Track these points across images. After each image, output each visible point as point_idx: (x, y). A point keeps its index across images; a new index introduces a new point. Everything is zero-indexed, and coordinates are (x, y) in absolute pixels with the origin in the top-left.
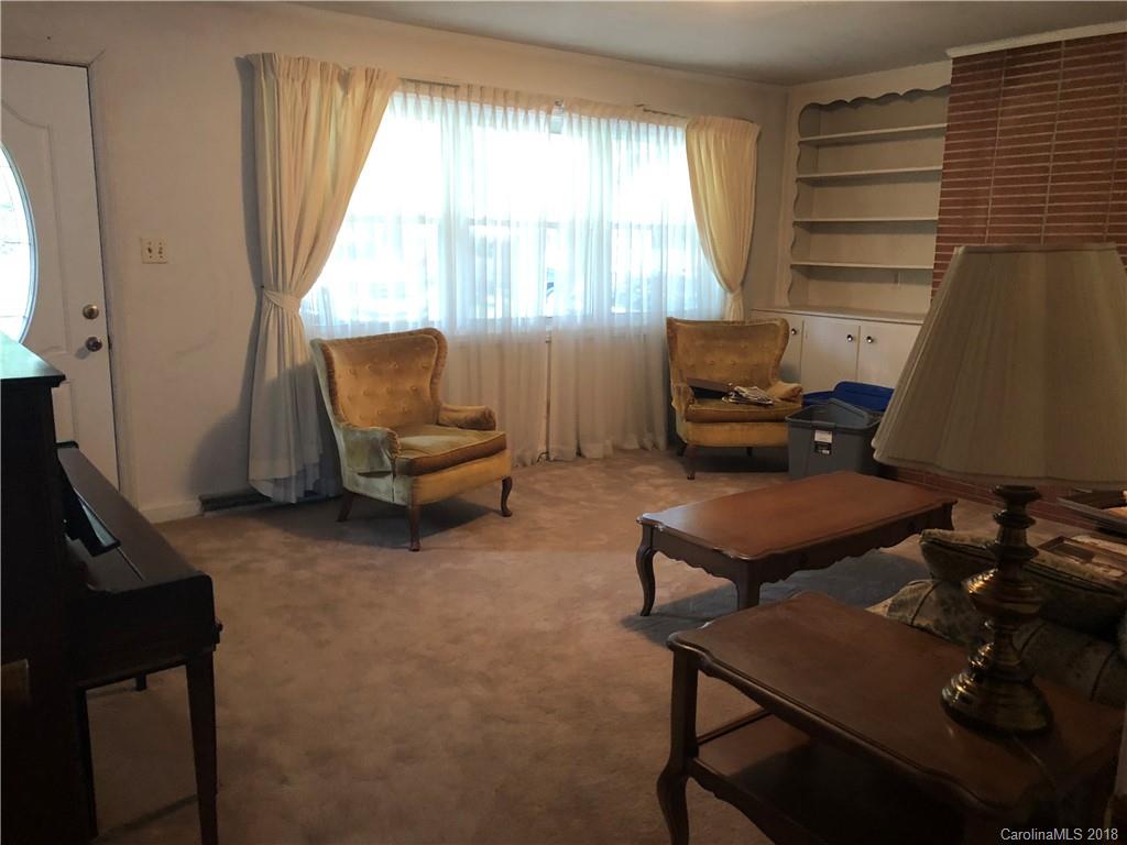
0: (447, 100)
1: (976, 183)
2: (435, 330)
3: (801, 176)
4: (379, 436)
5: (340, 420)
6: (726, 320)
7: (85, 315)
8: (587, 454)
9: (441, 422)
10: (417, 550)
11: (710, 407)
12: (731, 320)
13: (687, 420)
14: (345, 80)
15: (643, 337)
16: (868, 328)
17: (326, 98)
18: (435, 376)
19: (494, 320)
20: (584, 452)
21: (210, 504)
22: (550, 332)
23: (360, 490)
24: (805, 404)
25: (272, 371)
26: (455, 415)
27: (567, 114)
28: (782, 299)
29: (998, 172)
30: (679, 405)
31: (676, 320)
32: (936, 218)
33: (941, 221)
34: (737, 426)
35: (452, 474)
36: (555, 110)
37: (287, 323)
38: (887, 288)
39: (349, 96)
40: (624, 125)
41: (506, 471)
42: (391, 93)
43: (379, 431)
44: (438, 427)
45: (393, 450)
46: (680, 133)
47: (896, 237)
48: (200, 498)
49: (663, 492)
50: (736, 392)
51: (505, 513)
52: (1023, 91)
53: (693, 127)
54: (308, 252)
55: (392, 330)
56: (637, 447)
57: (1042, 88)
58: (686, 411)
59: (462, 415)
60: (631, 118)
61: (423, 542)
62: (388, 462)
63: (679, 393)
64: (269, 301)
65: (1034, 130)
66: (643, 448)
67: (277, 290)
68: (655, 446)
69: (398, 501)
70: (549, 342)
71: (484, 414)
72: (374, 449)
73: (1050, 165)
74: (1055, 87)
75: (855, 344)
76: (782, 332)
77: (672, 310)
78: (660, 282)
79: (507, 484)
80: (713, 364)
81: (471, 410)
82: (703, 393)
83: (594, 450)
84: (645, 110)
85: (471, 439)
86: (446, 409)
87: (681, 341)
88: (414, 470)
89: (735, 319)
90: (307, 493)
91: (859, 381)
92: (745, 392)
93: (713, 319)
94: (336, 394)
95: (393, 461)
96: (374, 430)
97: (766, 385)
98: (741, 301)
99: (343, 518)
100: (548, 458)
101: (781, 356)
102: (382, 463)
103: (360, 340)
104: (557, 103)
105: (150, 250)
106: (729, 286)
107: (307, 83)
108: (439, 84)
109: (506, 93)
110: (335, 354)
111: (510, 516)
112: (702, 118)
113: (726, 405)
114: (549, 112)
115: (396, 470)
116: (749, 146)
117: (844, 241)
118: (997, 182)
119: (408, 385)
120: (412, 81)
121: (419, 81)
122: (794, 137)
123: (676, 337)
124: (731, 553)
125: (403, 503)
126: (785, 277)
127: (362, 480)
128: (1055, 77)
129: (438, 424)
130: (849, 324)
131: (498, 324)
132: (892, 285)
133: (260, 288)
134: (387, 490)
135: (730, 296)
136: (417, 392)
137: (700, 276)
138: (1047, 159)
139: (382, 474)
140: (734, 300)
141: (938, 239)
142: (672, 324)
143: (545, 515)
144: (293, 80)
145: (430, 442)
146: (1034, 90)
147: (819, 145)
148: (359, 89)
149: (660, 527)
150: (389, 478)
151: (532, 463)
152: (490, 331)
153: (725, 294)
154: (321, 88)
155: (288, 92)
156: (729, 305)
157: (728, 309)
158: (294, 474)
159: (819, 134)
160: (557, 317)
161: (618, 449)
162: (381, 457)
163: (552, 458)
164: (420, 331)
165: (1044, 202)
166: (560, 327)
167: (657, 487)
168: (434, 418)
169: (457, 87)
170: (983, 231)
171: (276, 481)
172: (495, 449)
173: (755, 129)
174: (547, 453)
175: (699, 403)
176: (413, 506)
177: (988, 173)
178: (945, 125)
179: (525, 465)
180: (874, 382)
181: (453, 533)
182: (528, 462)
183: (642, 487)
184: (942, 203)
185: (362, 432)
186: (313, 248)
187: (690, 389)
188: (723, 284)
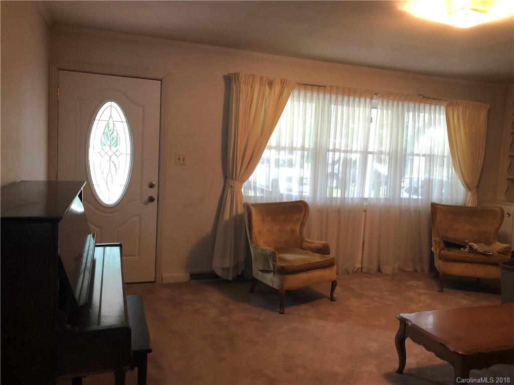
0: (320, 93)
2: (304, 202)
4: (268, 252)
5: (253, 242)
6: (467, 205)
7: (149, 186)
8: (384, 272)
9: (303, 247)
10: (283, 313)
11: (453, 253)
12: (470, 206)
13: (440, 259)
14: (271, 84)
15: (418, 212)
17: (261, 93)
18: (303, 224)
19: (336, 198)
20: (382, 270)
21: (194, 276)
22: (366, 206)
23: (259, 278)
25: (227, 216)
26: (309, 244)
27: (381, 99)
28: (501, 196)
30: (435, 249)
31: (437, 204)
34: (469, 265)
35: (304, 276)
36: (375, 97)
37: (236, 194)
39: (272, 91)
40: (412, 105)
41: (334, 277)
42: (292, 90)
43: (269, 249)
44: (302, 250)
45: (274, 260)
46: (443, 109)
48: (190, 273)
49: (423, 298)
50: (470, 246)
51: (332, 299)
53: (450, 105)
54: (247, 162)
55: (284, 200)
56: (412, 269)
58: (439, 253)
59: (313, 245)
60: (415, 101)
61: (286, 310)
62: (272, 266)
63: (436, 243)
64: (228, 183)
66: (416, 271)
67: (232, 179)
68: (423, 270)
69: (275, 287)
70: (365, 211)
71: (324, 245)
72: (266, 258)
76: (500, 215)
77: (435, 198)
78: (429, 183)
79: (334, 284)
80: (457, 229)
81: (318, 243)
82: (450, 244)
83: (387, 269)
84: (423, 97)
85: (317, 258)
86: (307, 242)
87: (439, 215)
88: (283, 272)
89: (472, 206)
90: (238, 276)
92: (475, 246)
93: (458, 205)
94: (252, 230)
95: (274, 266)
96: (267, 249)
97: (489, 243)
98: (476, 195)
99: (252, 291)
100: (362, 271)
101: (499, 227)
102: (269, 266)
103: (268, 204)
104: (376, 94)
105: (179, 159)
106: (468, 187)
107: (253, 86)
108: (317, 86)
109: (349, 89)
110: (253, 211)
111: (335, 301)
112: (455, 101)
113: (464, 252)
114: (371, 98)
115: (275, 271)
116: (483, 116)
119: (289, 227)
120: (303, 84)
121: (306, 84)
123: (436, 213)
124: (452, 348)
125: (277, 288)
127: (260, 273)
129: (301, 248)
131: (338, 200)
133: (226, 178)
134: (271, 280)
135: (469, 193)
136: (293, 231)
137: (452, 181)
139: (268, 272)
140: (472, 195)
142: (434, 206)
143: (354, 303)
144: (247, 85)
145: (293, 258)
148: (277, 88)
149: (409, 323)
150: (272, 274)
151: (353, 273)
152: (334, 203)
153: (467, 192)
154: (260, 88)
155: (244, 89)
156: (469, 198)
157: (468, 200)
158: (232, 266)
160: (371, 198)
161: (401, 270)
162: (269, 263)
163: (364, 271)
164: (297, 202)
166: (372, 203)
167: (419, 294)
168: (299, 245)
169: (325, 87)
171: (224, 269)
172: (328, 265)
173: (487, 106)
174: (362, 268)
175: (447, 250)
176: (282, 290)
179: (349, 274)
181: (303, 307)
182: (351, 272)
183: (411, 294)
185: (261, 249)
186: (250, 161)
187: (442, 242)
188: (465, 186)
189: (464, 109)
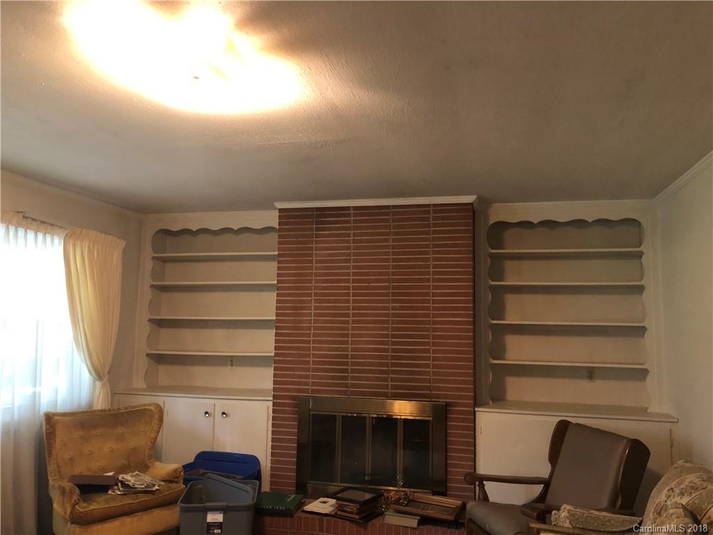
1: (302, 295)
3: (154, 283)
6: (94, 409)
12: (100, 408)
13: (73, 523)
16: (221, 404)
24: (186, 481)
28: (139, 383)
29: (316, 288)
30: (63, 505)
31: (53, 414)
32: (274, 318)
33: (277, 321)
38: (226, 370)
46: (58, 241)
47: (231, 331)
50: (121, 482)
52: (329, 236)
53: (71, 237)
57: (340, 235)
58: (71, 513)
63: (63, 493)
65: (338, 261)
73: (351, 285)
74: (349, 235)
75: (211, 418)
76: (157, 416)
80: (91, 454)
82: (90, 488)
84: (24, 217)
87: (60, 434)
89: (103, 408)
91: (215, 450)
92: (129, 478)
93: (83, 409)
97: (144, 468)
98: (108, 387)
101: (156, 438)
106: (98, 373)
112: (79, 230)
113: (114, 499)
116: (116, 258)
117: (188, 333)
118: (316, 295)
122: (148, 253)
123: (54, 430)
126: (142, 363)
128: (349, 228)
130: (206, 403)
132: (230, 367)
135: (98, 384)
137: (72, 370)
138: (348, 281)
140: (103, 386)
141: (277, 335)
142: (49, 419)
146: (335, 235)
147: (165, 261)
153: (94, 382)
156: (98, 392)
157: (97, 398)
159: (165, 253)
165: (349, 310)
170: (309, 328)
173: (122, 244)
175: (85, 501)
177: (309, 288)
178: (277, 253)
180: (228, 449)
184: (278, 308)
187: (76, 487)
188: (93, 373)
189: (91, 245)
